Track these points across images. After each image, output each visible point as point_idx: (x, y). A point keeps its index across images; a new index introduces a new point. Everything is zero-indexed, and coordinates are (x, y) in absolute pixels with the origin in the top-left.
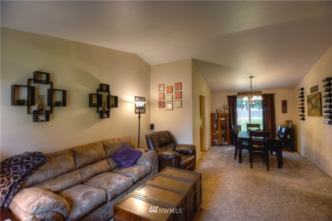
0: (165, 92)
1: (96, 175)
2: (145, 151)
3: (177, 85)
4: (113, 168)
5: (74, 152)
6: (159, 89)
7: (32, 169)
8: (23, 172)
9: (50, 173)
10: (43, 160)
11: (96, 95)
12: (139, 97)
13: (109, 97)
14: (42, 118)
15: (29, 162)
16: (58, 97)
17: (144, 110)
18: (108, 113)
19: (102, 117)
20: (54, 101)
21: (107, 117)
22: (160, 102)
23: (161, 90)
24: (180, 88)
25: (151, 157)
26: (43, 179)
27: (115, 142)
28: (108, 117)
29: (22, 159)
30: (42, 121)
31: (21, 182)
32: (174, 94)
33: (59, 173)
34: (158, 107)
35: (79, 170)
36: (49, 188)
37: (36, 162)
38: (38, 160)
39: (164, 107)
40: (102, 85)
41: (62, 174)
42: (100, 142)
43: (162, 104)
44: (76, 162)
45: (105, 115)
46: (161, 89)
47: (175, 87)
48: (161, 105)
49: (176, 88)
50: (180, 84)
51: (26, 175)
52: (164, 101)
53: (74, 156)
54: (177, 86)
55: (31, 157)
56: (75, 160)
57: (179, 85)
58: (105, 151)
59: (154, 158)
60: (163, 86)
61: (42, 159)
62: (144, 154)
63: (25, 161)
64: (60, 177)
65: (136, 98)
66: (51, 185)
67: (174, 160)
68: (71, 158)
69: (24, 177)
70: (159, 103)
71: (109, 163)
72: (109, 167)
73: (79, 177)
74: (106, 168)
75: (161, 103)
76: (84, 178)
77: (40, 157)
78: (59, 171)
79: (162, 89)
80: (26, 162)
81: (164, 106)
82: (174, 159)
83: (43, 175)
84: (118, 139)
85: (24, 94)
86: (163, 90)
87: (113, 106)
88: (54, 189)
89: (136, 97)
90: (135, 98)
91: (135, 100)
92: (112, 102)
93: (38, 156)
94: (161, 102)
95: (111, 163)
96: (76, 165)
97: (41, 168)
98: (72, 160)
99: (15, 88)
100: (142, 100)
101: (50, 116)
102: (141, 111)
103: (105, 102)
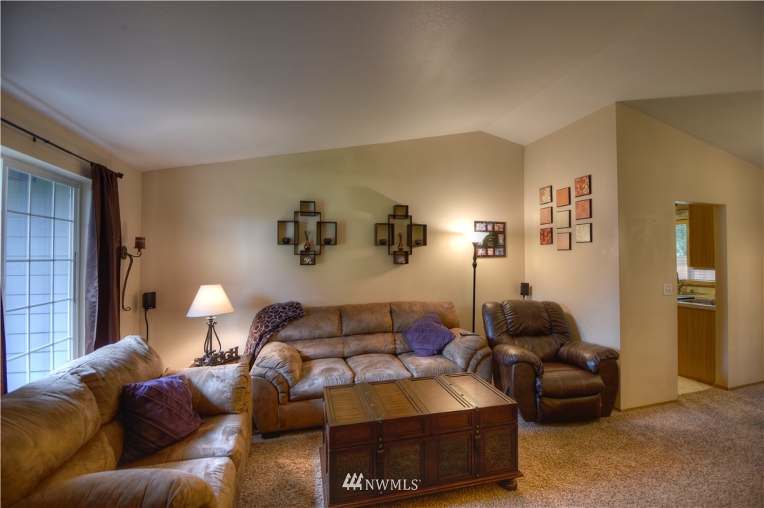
0: (554, 204)
1: (366, 352)
2: (461, 334)
3: (578, 182)
4: (399, 351)
5: (341, 313)
6: (541, 199)
7: (285, 321)
8: (275, 321)
9: (305, 332)
10: (299, 313)
11: (387, 226)
12: (485, 222)
13: (411, 227)
14: (307, 260)
15: (283, 312)
16: (329, 233)
17: (502, 249)
18: (407, 255)
19: (396, 263)
20: (323, 238)
21: (404, 262)
22: (542, 230)
23: (545, 201)
24: (586, 190)
25: (466, 348)
26: (298, 338)
27: (414, 309)
28: (407, 262)
29: (279, 308)
30: (307, 264)
31: (272, 333)
32: (572, 207)
33: (317, 335)
34: (539, 241)
35: (344, 338)
36: (300, 350)
37: (291, 313)
38: (293, 312)
39: (552, 243)
40: (397, 207)
41: (321, 338)
42: (385, 305)
43: (547, 236)
44: (342, 326)
45: (402, 259)
46: (543, 198)
47: (576, 188)
48: (546, 238)
49: (578, 192)
50: (587, 181)
51: (278, 327)
52: (552, 228)
53: (341, 316)
54: (581, 186)
55: (287, 307)
56: (341, 323)
57: (584, 182)
58: (392, 320)
59: (475, 353)
60: (549, 189)
61: (298, 311)
62: (458, 339)
63: (280, 309)
64: (317, 340)
65: (478, 225)
66: (304, 347)
67: (515, 368)
68: (336, 319)
69: (276, 328)
70: (541, 234)
71: (395, 340)
72: (392, 346)
73: (339, 349)
74: (386, 346)
75: (545, 234)
76: (347, 351)
77: (297, 308)
78: (317, 333)
79: (547, 198)
80: (281, 312)
81: (550, 241)
82: (514, 366)
83: (297, 332)
85: (290, 232)
86: (549, 200)
87: (418, 244)
88: (306, 352)
89: (476, 222)
90: (475, 226)
91: (475, 229)
92: (416, 236)
93: (295, 307)
94: (544, 231)
95: (398, 342)
96: (342, 330)
97: (296, 322)
98: (337, 321)
99: (282, 224)
100: (496, 228)
101: (317, 258)
102: (490, 252)
103: (400, 236)
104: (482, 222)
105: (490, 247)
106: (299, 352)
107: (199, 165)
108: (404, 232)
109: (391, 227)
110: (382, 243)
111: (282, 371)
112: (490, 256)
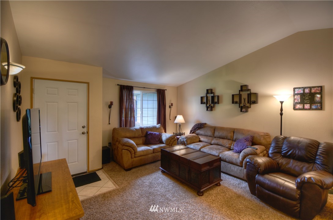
1: (218, 145)
9: (203, 133)
12: (303, 88)
13: (250, 95)
14: (209, 109)
17: (318, 104)
18: (248, 108)
19: (241, 111)
21: (246, 111)
26: (201, 134)
27: (244, 132)
30: (208, 111)
35: (214, 138)
41: (207, 136)
42: (233, 128)
45: (244, 110)
53: (215, 130)
58: (234, 135)
65: (296, 90)
66: (201, 138)
68: (213, 131)
71: (231, 144)
72: (230, 146)
73: (210, 141)
74: (227, 145)
78: (206, 134)
84: (249, 131)
85: (205, 100)
87: (254, 103)
90: (294, 91)
91: (294, 93)
96: (214, 135)
97: (201, 129)
99: (202, 98)
100: (313, 91)
101: (213, 109)
102: (307, 106)
103: (244, 100)
104: (299, 88)
105: (307, 103)
106: (199, 138)
107: (186, 83)
108: (246, 97)
109: (240, 96)
110: (236, 103)
111: (185, 140)
112: (306, 109)
